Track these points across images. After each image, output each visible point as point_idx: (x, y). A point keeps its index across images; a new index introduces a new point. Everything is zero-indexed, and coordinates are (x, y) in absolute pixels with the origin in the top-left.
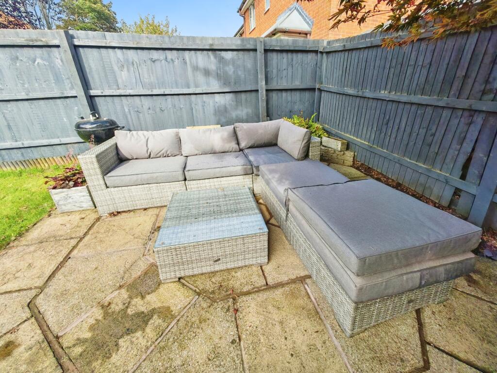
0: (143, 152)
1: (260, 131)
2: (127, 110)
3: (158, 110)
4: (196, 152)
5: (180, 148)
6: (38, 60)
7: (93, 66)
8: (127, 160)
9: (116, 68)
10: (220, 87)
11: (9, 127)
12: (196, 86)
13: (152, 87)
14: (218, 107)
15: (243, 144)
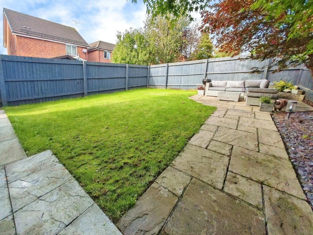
0: (217, 86)
1: (253, 83)
2: (213, 77)
3: (222, 78)
4: (231, 87)
5: (226, 85)
6: (199, 66)
7: (210, 67)
8: (213, 87)
9: (215, 66)
10: (247, 70)
11: (188, 81)
12: (238, 70)
13: (223, 71)
14: (244, 77)
15: (246, 86)
